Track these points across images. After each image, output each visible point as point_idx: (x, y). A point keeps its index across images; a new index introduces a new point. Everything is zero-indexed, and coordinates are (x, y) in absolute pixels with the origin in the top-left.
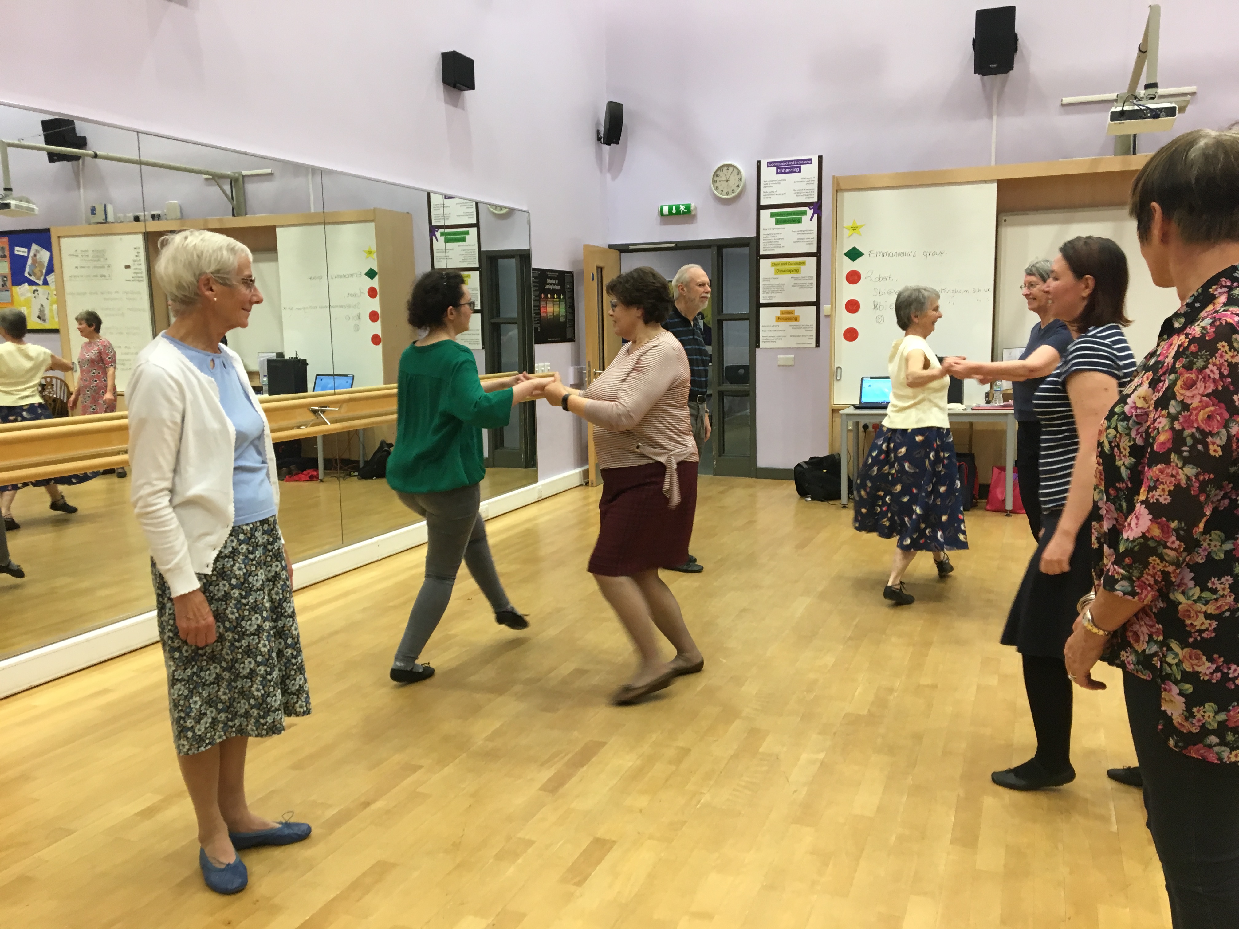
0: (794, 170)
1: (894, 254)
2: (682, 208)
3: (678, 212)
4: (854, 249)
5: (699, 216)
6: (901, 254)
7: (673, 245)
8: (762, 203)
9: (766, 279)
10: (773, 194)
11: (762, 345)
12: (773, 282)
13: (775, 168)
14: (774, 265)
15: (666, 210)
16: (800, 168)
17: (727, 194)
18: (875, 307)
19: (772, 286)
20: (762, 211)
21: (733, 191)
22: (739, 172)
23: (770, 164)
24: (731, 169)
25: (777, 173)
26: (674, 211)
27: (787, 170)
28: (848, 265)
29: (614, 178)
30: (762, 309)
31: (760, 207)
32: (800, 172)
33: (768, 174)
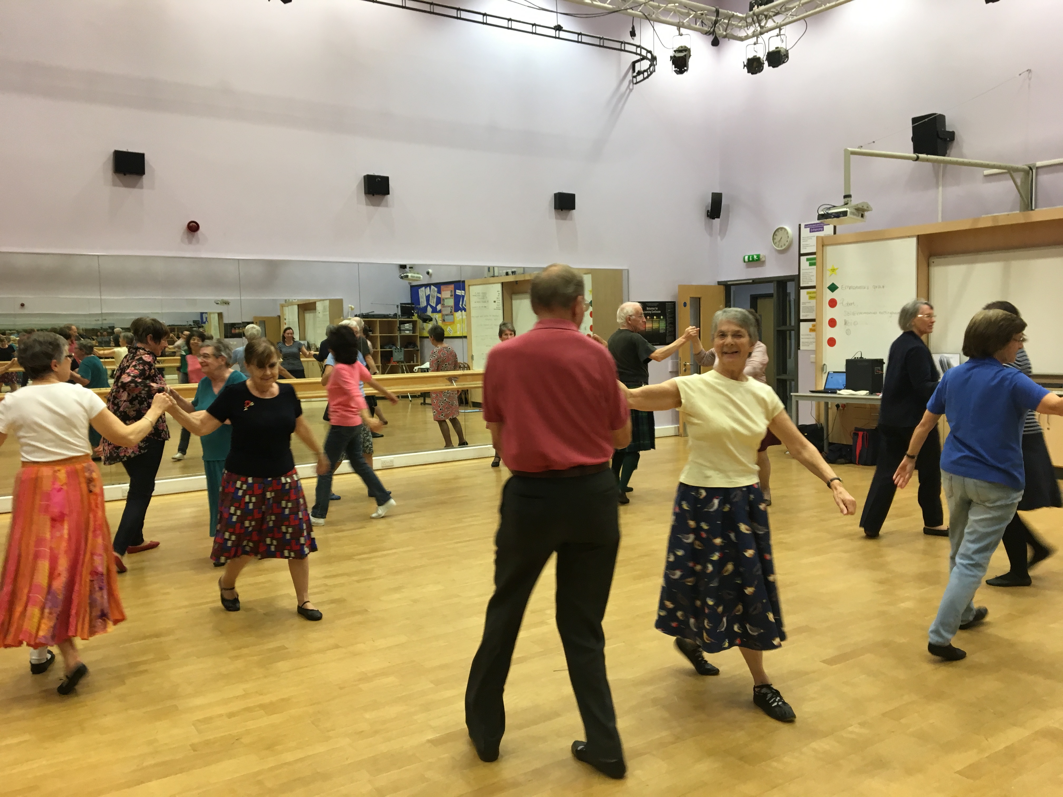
0: (820, 229)
1: (856, 287)
2: (755, 257)
3: (753, 260)
4: (833, 284)
5: (767, 263)
6: (860, 288)
7: (751, 281)
8: (802, 252)
9: (804, 303)
10: (807, 246)
11: (801, 348)
12: (808, 305)
13: (808, 229)
14: (808, 293)
15: (746, 258)
16: (823, 228)
17: (781, 247)
18: (845, 324)
19: (807, 307)
20: (802, 258)
21: (785, 245)
22: (787, 233)
23: (806, 226)
24: (783, 230)
25: (810, 232)
26: (751, 259)
27: (816, 230)
28: (829, 295)
29: (722, 239)
30: (802, 324)
31: (800, 255)
32: (823, 230)
33: (805, 232)
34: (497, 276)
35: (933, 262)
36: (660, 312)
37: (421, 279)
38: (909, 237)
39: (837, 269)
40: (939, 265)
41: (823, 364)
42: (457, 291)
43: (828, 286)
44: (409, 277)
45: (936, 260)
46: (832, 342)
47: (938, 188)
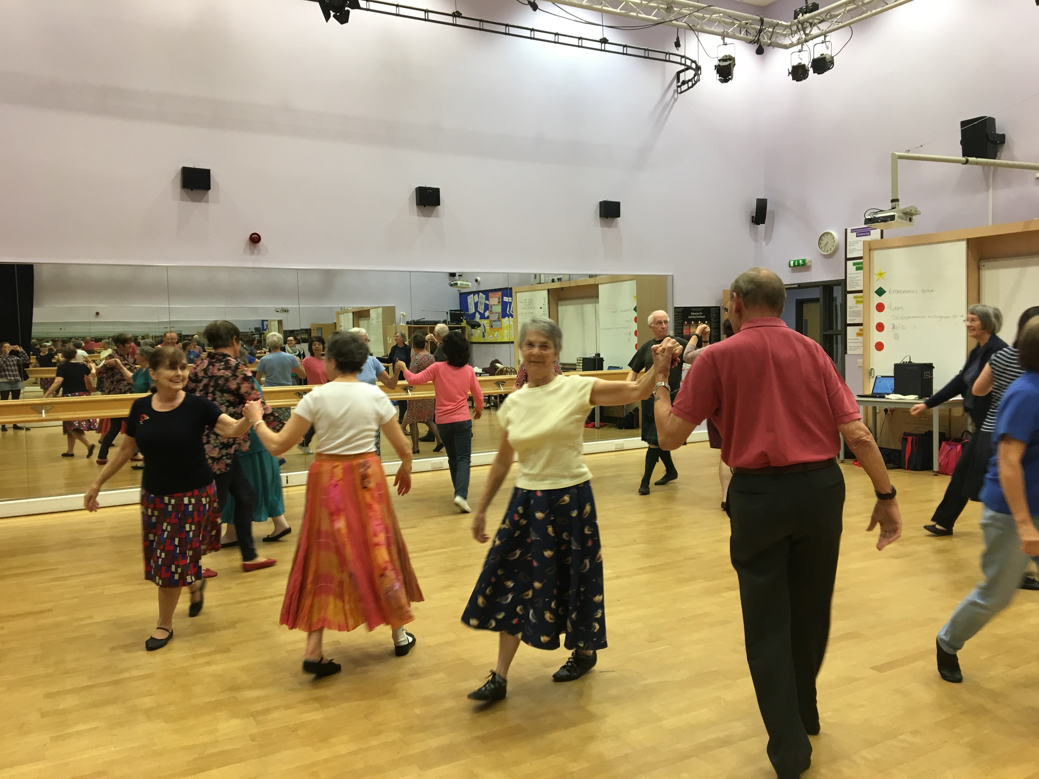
0: (866, 234)
1: (904, 292)
2: (801, 262)
3: (799, 265)
4: (880, 288)
5: (813, 267)
6: (908, 292)
7: (796, 286)
8: (849, 256)
9: (851, 308)
10: (854, 250)
11: (848, 352)
12: (854, 309)
13: (855, 233)
14: (855, 297)
15: (792, 263)
16: (870, 232)
17: (827, 251)
18: (893, 328)
19: (854, 312)
20: (848, 262)
21: (831, 249)
22: (833, 238)
23: (853, 231)
24: (829, 235)
25: (857, 236)
26: (796, 264)
27: (862, 234)
28: (877, 299)
29: (767, 244)
30: (848, 328)
31: (847, 259)
32: (870, 235)
33: (852, 237)
34: (544, 283)
35: (984, 266)
36: (704, 317)
37: (470, 286)
38: (958, 240)
39: (884, 273)
40: (989, 268)
41: (871, 368)
42: (504, 298)
43: (875, 290)
44: (459, 285)
45: (987, 264)
46: (879, 346)
47: (988, 190)
